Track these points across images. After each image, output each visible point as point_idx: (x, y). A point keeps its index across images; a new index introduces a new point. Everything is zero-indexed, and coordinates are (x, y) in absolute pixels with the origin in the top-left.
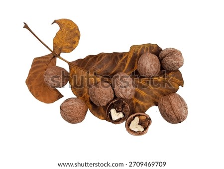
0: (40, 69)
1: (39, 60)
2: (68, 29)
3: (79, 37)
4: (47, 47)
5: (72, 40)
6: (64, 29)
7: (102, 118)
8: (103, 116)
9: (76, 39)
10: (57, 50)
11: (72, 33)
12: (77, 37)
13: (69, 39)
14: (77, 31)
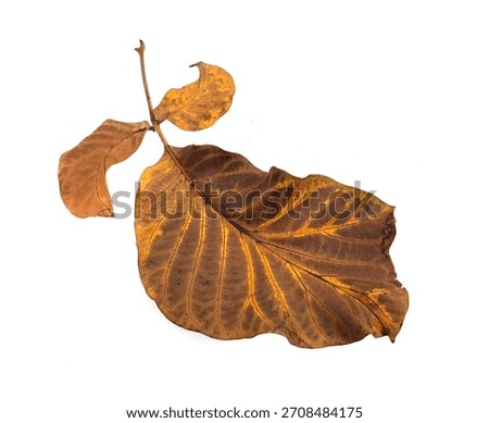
0: (104, 141)
1: (113, 124)
2: (213, 87)
3: (224, 112)
4: (148, 98)
5: (204, 111)
6: (204, 85)
7: (152, 293)
8: (157, 291)
9: (214, 112)
10: (162, 111)
11: (215, 99)
12: (219, 110)
13: (200, 106)
14: (227, 99)
